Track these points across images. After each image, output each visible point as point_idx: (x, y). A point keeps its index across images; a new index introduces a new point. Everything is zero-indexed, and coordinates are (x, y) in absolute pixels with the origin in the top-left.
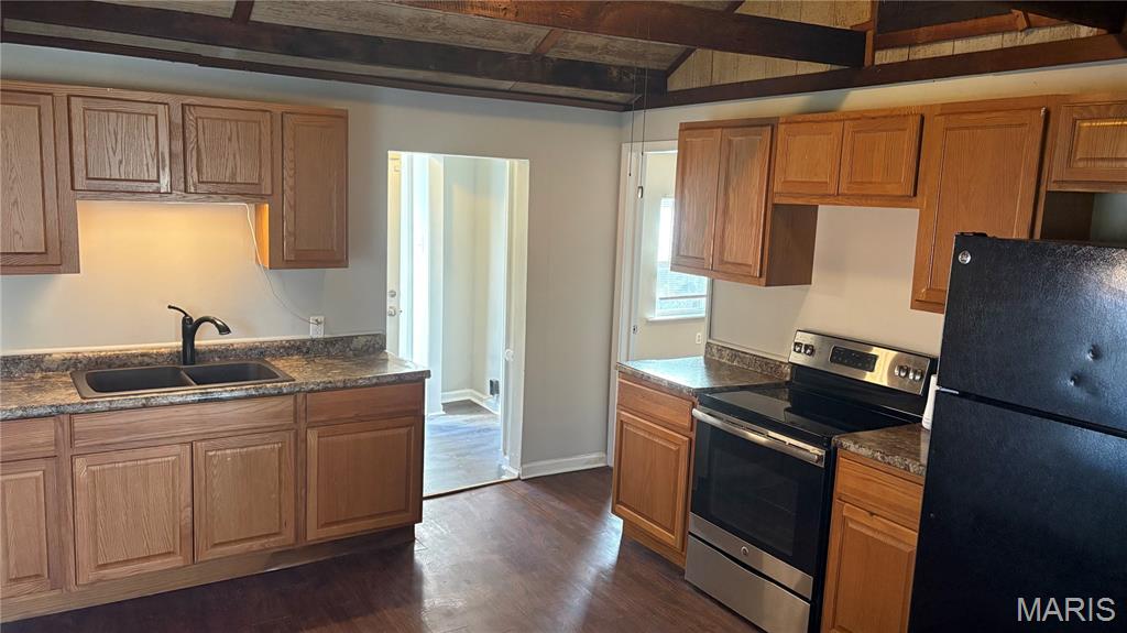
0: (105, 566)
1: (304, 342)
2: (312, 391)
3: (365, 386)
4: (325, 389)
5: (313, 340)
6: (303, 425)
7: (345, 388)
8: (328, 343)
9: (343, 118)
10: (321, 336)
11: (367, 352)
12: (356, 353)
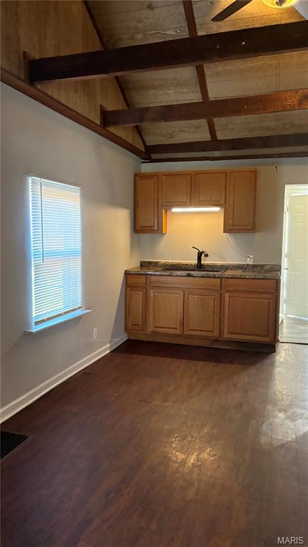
0: (156, 327)
1: (244, 265)
2: (227, 278)
3: (249, 279)
4: (232, 278)
5: (247, 265)
6: (223, 291)
7: (240, 278)
8: (254, 266)
9: (255, 173)
10: (252, 263)
11: (271, 271)
12: (266, 271)
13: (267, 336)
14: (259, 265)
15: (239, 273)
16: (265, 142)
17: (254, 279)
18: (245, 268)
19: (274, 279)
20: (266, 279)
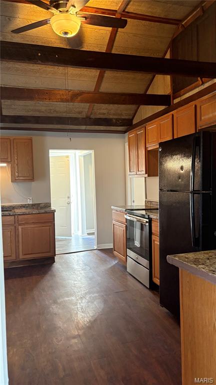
1: (26, 205)
2: (20, 214)
4: (23, 214)
5: (28, 204)
6: (17, 225)
8: (33, 205)
9: (31, 140)
10: (31, 203)
11: (45, 207)
12: (42, 208)
13: (50, 252)
14: (37, 204)
15: (23, 210)
16: (37, 120)
17: (39, 213)
18: (27, 207)
19: (52, 213)
20: (47, 213)
